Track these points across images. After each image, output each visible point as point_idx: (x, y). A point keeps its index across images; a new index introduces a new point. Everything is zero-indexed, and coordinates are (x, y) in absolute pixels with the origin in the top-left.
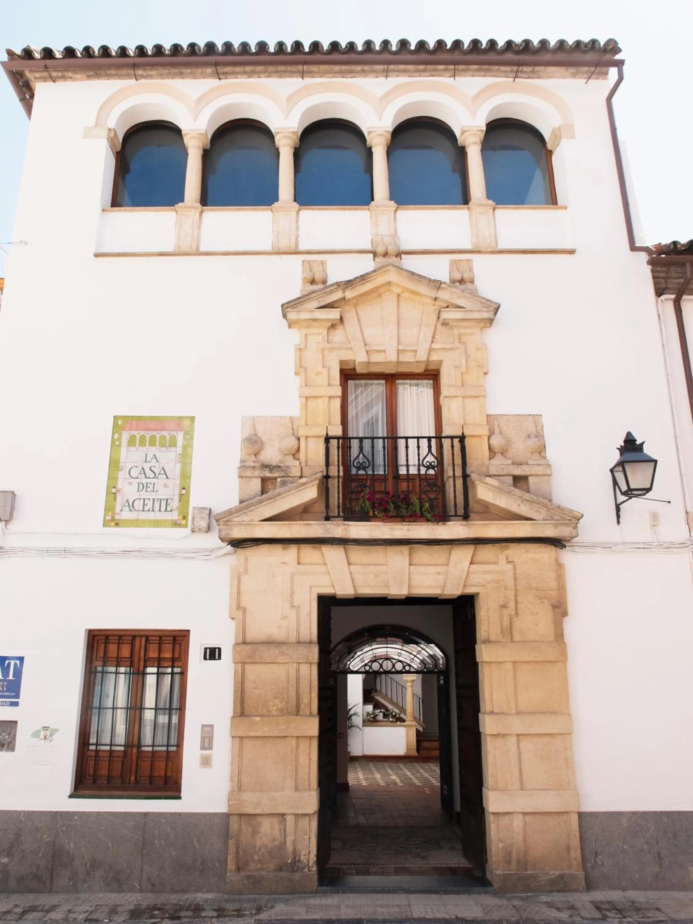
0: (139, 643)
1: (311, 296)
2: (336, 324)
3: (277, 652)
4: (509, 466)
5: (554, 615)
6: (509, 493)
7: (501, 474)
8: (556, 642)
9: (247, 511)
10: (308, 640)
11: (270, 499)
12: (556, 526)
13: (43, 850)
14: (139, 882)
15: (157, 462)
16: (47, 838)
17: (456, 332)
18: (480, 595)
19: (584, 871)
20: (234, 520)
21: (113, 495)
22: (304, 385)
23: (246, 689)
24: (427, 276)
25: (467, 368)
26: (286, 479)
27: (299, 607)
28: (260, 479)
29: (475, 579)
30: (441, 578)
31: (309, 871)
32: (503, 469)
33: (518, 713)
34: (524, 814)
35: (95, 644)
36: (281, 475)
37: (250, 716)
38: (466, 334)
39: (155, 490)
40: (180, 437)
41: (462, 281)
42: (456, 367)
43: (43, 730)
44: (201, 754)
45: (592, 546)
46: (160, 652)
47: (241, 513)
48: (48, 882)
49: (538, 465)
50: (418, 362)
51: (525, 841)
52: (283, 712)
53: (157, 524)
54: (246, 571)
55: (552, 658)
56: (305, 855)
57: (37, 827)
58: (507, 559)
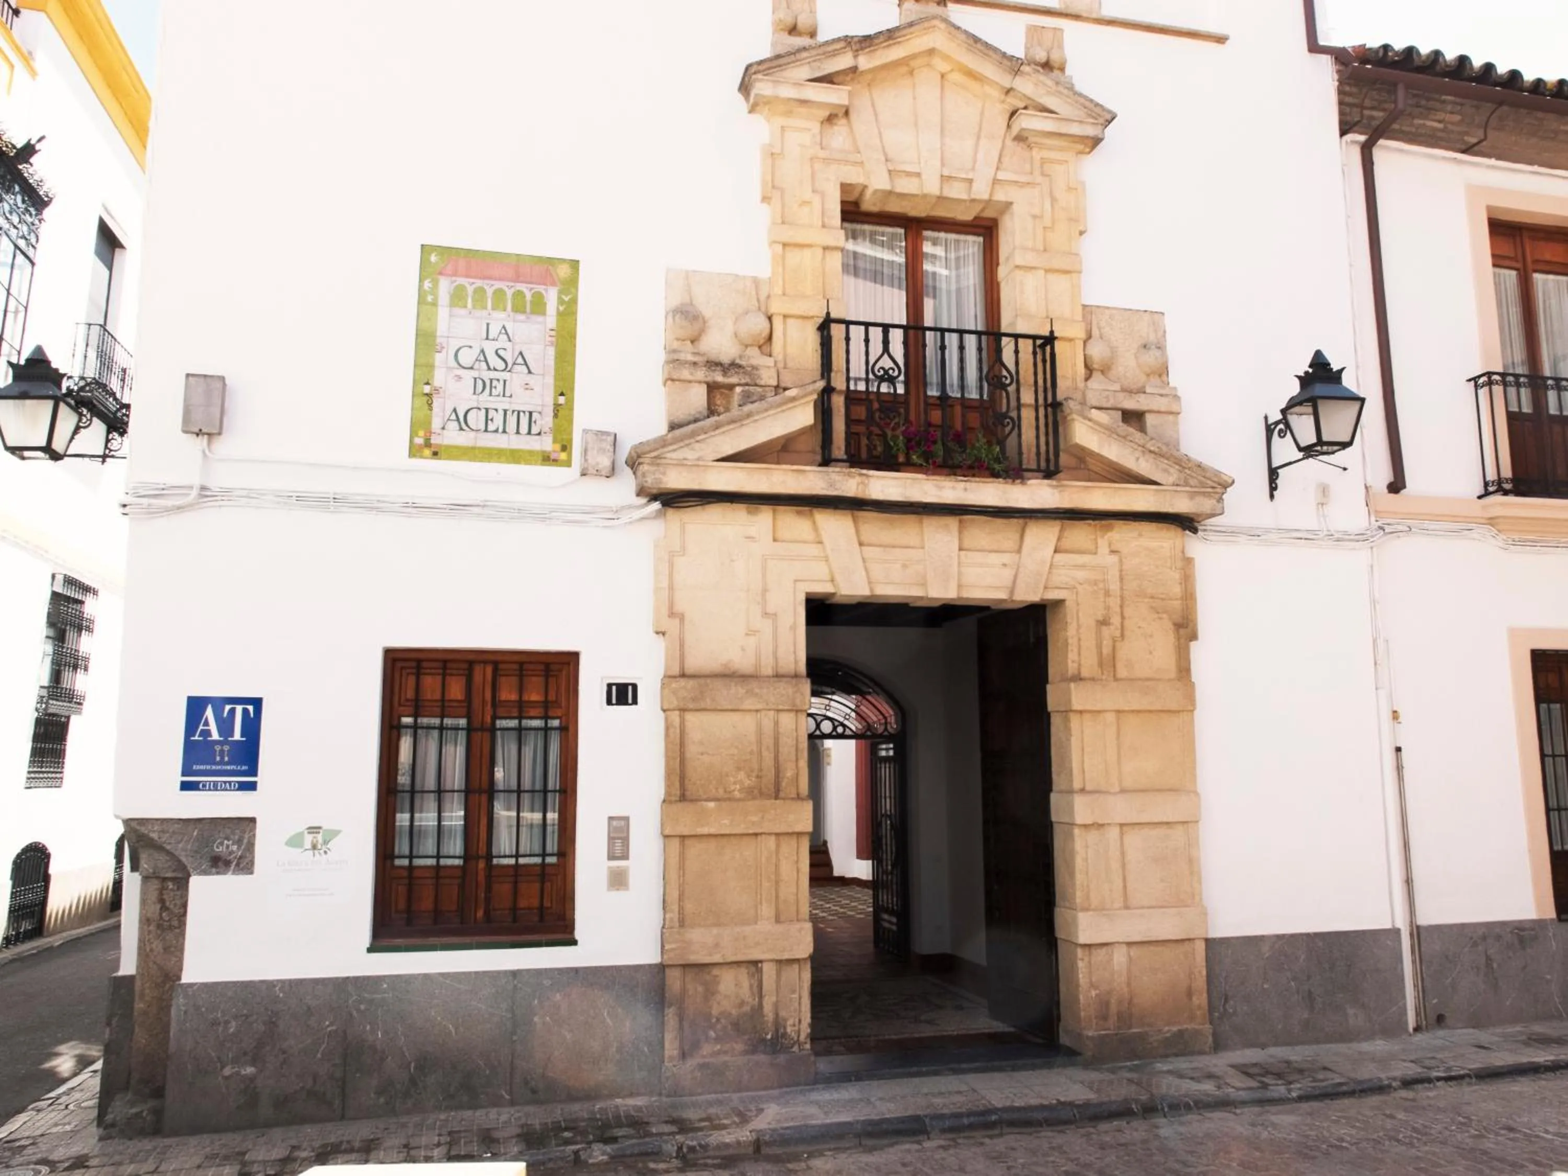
0: (482, 675)
1: (798, 56)
2: (836, 116)
3: (741, 691)
4: (1117, 394)
5: (1179, 639)
6: (1124, 437)
7: (1105, 405)
8: (1179, 680)
9: (692, 440)
10: (793, 672)
11: (733, 421)
12: (1192, 495)
13: (324, 1046)
14: (508, 1087)
15: (510, 340)
16: (331, 1024)
17: (1037, 154)
18: (1067, 603)
19: (1211, 1023)
20: (668, 455)
21: (426, 398)
22: (780, 221)
23: (688, 755)
24: (998, 47)
25: (1053, 222)
26: (751, 388)
27: (775, 615)
28: (705, 386)
29: (1062, 576)
30: (1008, 574)
31: (800, 1050)
32: (1107, 397)
33: (1123, 791)
34: (1130, 944)
35: (397, 676)
36: (743, 381)
37: (697, 800)
38: (1052, 161)
39: (507, 394)
40: (552, 296)
41: (1047, 66)
42: (1035, 217)
43: (309, 833)
44: (609, 868)
45: (1232, 532)
46: (521, 691)
47: (682, 444)
48: (337, 1102)
49: (1161, 395)
50: (973, 201)
51: (1129, 984)
52: (754, 793)
53: (515, 456)
54: (683, 550)
55: (1174, 707)
56: (794, 1025)
57: (309, 1008)
58: (1110, 545)
